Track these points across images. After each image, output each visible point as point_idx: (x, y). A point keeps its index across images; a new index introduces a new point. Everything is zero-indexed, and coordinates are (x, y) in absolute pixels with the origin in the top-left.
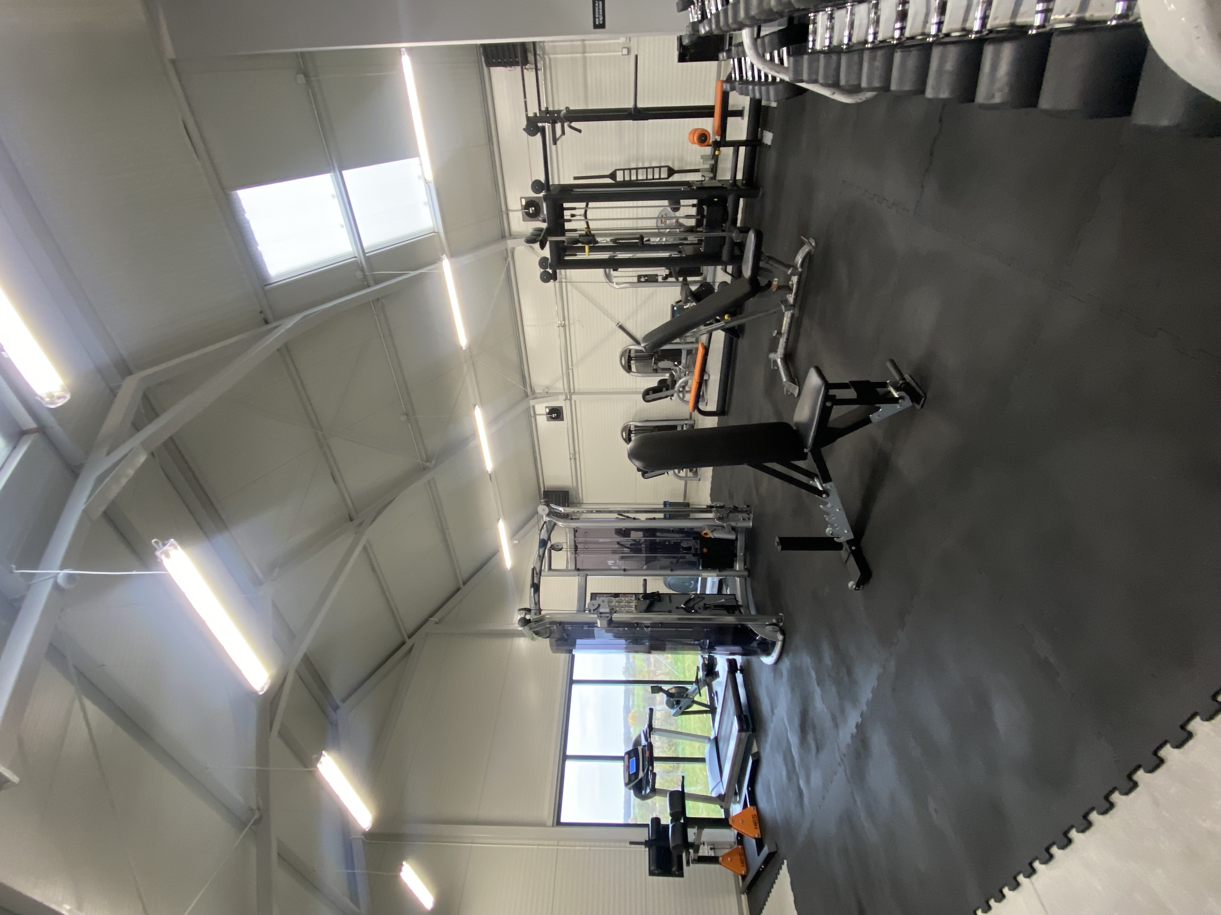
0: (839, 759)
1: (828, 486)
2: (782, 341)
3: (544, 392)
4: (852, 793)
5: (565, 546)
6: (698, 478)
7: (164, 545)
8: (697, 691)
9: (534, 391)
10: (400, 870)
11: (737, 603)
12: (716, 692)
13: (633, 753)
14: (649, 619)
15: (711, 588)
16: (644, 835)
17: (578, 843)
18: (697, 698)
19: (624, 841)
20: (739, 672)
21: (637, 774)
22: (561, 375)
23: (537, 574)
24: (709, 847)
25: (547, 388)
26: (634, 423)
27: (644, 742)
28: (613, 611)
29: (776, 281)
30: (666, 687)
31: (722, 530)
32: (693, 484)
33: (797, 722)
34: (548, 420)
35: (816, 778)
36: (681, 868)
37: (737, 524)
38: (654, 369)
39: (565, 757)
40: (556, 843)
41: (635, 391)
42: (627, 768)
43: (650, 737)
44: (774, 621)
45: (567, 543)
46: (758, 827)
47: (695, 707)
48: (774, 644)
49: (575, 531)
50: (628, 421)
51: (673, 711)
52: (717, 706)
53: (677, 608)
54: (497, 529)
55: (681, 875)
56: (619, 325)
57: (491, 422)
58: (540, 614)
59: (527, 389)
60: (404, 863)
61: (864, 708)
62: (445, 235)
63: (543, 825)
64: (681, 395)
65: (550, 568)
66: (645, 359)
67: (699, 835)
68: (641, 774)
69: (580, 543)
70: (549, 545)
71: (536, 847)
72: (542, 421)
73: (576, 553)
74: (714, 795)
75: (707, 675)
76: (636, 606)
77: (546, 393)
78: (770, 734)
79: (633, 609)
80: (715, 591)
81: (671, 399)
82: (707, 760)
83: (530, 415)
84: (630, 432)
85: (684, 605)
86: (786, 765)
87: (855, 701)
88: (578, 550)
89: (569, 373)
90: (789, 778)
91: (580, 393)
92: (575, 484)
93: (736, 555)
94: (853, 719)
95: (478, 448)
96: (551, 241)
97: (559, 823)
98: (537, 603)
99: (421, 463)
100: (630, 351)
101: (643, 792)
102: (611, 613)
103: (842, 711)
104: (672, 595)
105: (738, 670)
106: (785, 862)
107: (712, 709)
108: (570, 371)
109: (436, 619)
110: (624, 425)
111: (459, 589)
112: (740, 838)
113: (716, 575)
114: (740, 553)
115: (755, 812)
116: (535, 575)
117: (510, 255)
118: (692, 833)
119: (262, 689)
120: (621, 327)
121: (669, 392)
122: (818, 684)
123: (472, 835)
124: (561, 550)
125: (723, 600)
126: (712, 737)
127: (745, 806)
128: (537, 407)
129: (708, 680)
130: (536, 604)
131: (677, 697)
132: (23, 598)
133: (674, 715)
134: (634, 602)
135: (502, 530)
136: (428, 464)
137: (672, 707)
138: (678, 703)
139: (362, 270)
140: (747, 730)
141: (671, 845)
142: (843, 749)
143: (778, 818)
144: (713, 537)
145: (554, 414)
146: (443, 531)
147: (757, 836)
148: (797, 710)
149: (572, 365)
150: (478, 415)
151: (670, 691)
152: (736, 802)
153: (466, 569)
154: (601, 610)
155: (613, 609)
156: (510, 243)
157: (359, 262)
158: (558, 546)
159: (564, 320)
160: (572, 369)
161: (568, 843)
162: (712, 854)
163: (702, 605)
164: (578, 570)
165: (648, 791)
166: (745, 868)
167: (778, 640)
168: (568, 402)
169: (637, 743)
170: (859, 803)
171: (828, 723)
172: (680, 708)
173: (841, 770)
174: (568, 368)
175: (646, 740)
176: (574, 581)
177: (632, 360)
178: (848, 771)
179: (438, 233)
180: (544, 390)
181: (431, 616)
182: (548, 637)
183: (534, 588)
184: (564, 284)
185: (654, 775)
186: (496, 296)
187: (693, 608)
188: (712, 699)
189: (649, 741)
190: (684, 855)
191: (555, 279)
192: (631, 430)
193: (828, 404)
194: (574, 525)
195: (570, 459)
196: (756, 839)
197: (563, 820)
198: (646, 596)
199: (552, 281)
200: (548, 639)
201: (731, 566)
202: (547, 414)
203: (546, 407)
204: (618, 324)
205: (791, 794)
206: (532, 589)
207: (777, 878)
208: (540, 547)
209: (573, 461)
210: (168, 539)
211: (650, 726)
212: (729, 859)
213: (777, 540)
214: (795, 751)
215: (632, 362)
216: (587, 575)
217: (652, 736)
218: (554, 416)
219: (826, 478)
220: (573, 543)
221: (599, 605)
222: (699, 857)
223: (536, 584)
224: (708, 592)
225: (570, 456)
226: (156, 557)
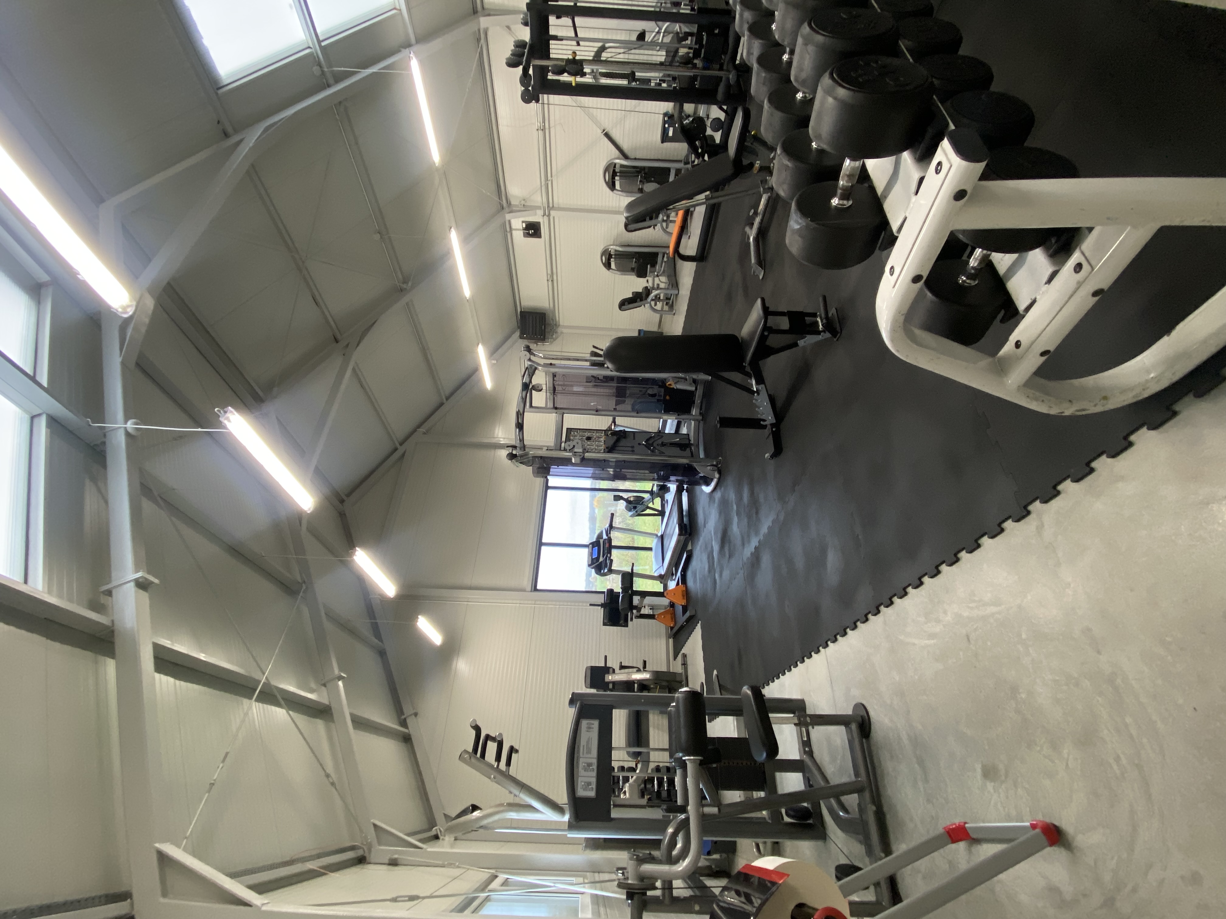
0: (741, 566)
1: (761, 387)
2: (758, 220)
3: (521, 205)
4: (746, 587)
5: (544, 388)
6: (673, 313)
7: (225, 412)
8: (651, 500)
9: (510, 204)
10: (417, 621)
11: (689, 442)
12: (667, 500)
13: (595, 544)
14: (614, 458)
15: (670, 428)
16: (601, 599)
17: (550, 603)
18: (651, 505)
19: (586, 602)
20: (685, 491)
21: (598, 558)
22: (539, 186)
23: (521, 415)
24: (649, 608)
25: (524, 200)
26: (614, 247)
27: (605, 537)
28: (585, 451)
29: (757, 164)
30: (625, 495)
31: (684, 382)
32: (667, 318)
33: (719, 535)
34: (524, 236)
35: (726, 573)
36: (626, 621)
37: (698, 377)
38: (639, 189)
39: (541, 544)
40: (534, 602)
41: (617, 210)
42: (591, 554)
43: (610, 533)
44: (715, 463)
45: (546, 384)
46: (685, 598)
47: (648, 511)
48: (712, 480)
49: (554, 376)
50: (609, 244)
51: (631, 513)
52: (666, 511)
53: (639, 444)
54: (477, 353)
55: (627, 626)
56: (605, 132)
57: (465, 240)
58: (525, 450)
59: (502, 201)
60: (419, 617)
61: (762, 538)
62: (408, 14)
63: (523, 590)
64: (664, 224)
65: (531, 406)
66: (631, 176)
67: (641, 602)
68: (601, 559)
69: (559, 385)
70: (530, 387)
71: (518, 605)
72: (518, 235)
73: (554, 394)
74: (656, 574)
75: (660, 490)
76: (604, 441)
77: (522, 206)
78: (701, 539)
79: (602, 443)
80: (673, 432)
81: (654, 228)
82: (654, 549)
83: (506, 230)
84: (610, 256)
85: (645, 442)
86: (709, 562)
87: (757, 533)
88: (556, 392)
89: (548, 184)
90: (709, 571)
91: (560, 209)
92: (552, 305)
93: (694, 402)
94: (754, 542)
95: (454, 268)
96: (537, 65)
97: (535, 589)
98: (522, 440)
99: (398, 284)
100: (615, 164)
101: (602, 571)
102: (583, 453)
103: (749, 536)
104: (636, 433)
105: (684, 490)
106: (700, 622)
107: (661, 513)
108: (550, 183)
109: (422, 430)
110: (603, 249)
111: (442, 404)
112: (672, 605)
113: (675, 418)
114: (698, 401)
115: (684, 589)
116: (519, 416)
117: (482, 36)
118: (636, 600)
119: (309, 509)
120: (607, 135)
121: (653, 222)
122: (737, 515)
123: (469, 596)
124: (541, 390)
125: (678, 439)
126: (659, 534)
127: (678, 584)
128: (513, 221)
129: (661, 493)
130: (520, 440)
131: (634, 504)
132: (104, 443)
133: (631, 516)
134: (603, 437)
135: (481, 353)
136: (404, 286)
137: (630, 510)
138: (635, 508)
139: (319, 65)
140: (685, 535)
141: (620, 608)
142: (745, 559)
143: (699, 595)
144: (675, 388)
145: (532, 230)
146: (424, 350)
147: (683, 604)
148: (721, 528)
149: (551, 176)
150: (454, 239)
151: (629, 499)
152: (672, 580)
153: (448, 385)
154: (576, 450)
155: (585, 449)
156: (484, 22)
157: (315, 54)
158: (538, 387)
159: (544, 122)
160: (552, 180)
161: (542, 603)
162: (651, 612)
163: (660, 443)
164: (556, 408)
165: (606, 571)
166: (674, 623)
167: (715, 478)
168: (546, 218)
169: (600, 536)
170: (749, 594)
171: (738, 542)
172: (636, 512)
173: (742, 572)
174: (547, 179)
175: (607, 535)
176: (552, 418)
177: (617, 176)
178: (746, 574)
179: (400, 10)
180: (520, 202)
181: (419, 426)
182: (530, 466)
183: (519, 428)
184: (546, 106)
185: (611, 561)
186: (467, 90)
187: (652, 445)
188: (663, 506)
189: (609, 536)
190: (629, 614)
191: (537, 101)
192: (611, 253)
193: (766, 333)
194: (553, 370)
195: (548, 280)
196: (683, 606)
197: (539, 587)
198: (615, 433)
199: (534, 101)
200: (531, 467)
201: (688, 411)
202: (523, 230)
203: (523, 222)
204: (604, 130)
205: (709, 580)
206: (518, 430)
207: (693, 631)
208: (523, 390)
209: (550, 283)
210: (227, 406)
211: (611, 526)
212: (663, 617)
213: (718, 419)
214: (715, 555)
215: (617, 178)
216: (564, 413)
217: (611, 532)
218: (531, 233)
219: (760, 381)
220: (551, 386)
221: (574, 446)
222: (641, 614)
223: (520, 423)
224: (667, 432)
225: (548, 277)
226: (221, 422)
